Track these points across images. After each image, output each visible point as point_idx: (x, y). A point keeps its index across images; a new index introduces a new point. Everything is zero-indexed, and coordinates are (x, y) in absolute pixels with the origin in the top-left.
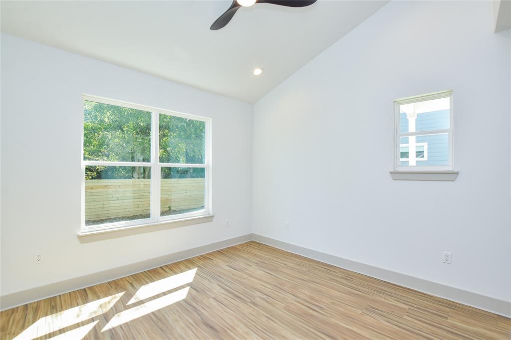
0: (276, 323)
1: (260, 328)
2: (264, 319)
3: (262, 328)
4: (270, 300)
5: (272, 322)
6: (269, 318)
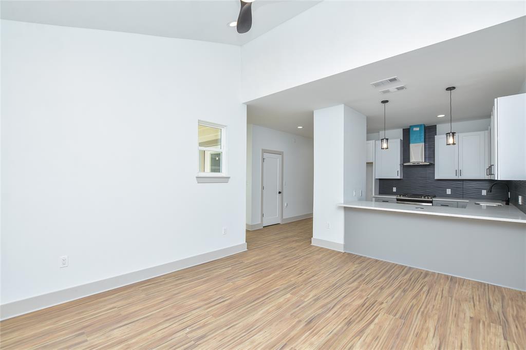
0: (240, 323)
1: (245, 334)
2: (230, 331)
3: (245, 332)
4: (196, 326)
5: (237, 326)
6: (232, 327)
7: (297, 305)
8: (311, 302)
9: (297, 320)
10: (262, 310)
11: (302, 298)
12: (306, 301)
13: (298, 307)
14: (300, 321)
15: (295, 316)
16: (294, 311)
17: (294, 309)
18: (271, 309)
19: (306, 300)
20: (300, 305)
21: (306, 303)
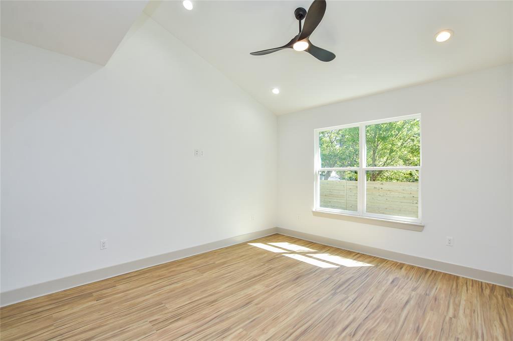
7: (254, 322)
8: (235, 327)
9: (259, 306)
10: (294, 317)
11: (245, 332)
12: (240, 328)
13: (254, 320)
14: (257, 304)
15: (260, 309)
16: (258, 316)
17: (258, 317)
18: (284, 317)
19: (241, 330)
20: (252, 321)
21: (242, 325)
